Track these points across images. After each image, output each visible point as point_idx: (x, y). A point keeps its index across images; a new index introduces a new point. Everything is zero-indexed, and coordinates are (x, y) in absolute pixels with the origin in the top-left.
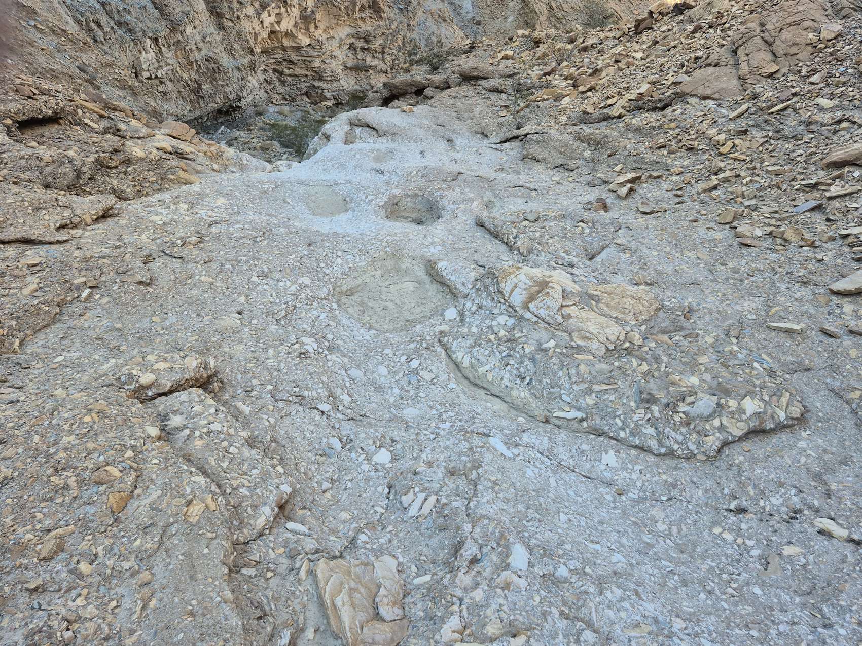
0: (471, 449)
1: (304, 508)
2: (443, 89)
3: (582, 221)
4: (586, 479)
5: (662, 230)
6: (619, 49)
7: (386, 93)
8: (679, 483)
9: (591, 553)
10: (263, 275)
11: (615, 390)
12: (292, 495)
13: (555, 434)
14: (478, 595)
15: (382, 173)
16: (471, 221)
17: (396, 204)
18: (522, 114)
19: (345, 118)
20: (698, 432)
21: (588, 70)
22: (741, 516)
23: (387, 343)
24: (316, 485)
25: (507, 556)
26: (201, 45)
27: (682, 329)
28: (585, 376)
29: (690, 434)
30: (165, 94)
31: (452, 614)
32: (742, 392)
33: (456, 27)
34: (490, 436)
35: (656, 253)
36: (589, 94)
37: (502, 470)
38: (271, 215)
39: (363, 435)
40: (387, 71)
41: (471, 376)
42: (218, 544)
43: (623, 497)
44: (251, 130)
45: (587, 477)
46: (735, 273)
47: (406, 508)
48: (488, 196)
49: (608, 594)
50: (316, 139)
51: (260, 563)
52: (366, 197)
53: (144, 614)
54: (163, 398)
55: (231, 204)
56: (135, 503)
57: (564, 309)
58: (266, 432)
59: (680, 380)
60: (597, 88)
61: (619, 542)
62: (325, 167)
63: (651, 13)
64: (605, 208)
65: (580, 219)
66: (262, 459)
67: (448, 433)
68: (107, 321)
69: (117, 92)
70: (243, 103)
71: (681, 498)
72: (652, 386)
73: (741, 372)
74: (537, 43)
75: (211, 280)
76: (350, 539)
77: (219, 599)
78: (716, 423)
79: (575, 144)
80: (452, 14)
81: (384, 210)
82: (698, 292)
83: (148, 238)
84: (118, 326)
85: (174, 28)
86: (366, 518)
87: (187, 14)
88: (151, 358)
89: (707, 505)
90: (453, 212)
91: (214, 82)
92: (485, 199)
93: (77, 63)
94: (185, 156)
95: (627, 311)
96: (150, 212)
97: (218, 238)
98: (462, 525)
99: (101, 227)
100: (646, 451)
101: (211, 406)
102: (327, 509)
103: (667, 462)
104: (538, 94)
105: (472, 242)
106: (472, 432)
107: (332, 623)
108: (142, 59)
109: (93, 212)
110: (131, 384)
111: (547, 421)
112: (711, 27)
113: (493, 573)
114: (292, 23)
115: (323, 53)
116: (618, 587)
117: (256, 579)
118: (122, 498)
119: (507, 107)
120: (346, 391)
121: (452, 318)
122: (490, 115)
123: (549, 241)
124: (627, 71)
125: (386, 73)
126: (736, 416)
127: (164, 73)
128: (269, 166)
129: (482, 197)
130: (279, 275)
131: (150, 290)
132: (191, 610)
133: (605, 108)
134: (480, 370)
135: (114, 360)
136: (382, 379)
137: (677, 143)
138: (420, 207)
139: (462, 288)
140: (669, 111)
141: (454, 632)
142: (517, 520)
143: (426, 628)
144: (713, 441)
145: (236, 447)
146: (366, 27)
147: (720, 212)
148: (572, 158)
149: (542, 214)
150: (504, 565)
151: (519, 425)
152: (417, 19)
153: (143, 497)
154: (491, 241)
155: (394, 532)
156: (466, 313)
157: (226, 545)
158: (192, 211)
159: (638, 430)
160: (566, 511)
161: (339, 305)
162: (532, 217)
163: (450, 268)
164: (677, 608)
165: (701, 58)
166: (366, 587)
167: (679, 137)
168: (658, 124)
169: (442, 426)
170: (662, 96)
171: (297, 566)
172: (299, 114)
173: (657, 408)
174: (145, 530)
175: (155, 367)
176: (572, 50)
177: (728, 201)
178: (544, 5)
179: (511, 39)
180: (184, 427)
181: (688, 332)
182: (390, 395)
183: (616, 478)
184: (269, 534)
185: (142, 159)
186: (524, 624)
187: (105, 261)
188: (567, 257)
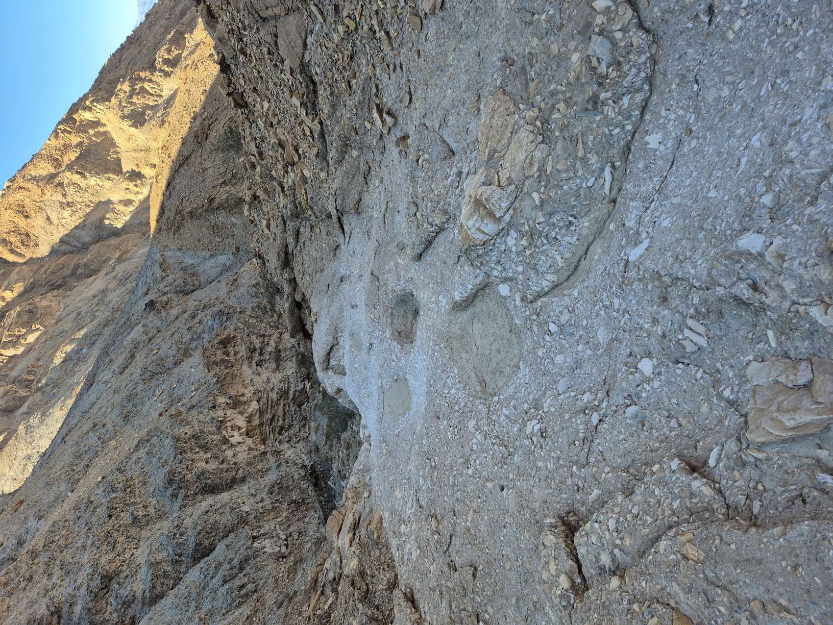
0: (640, 280)
1: (695, 447)
2: (296, 284)
3: (417, 161)
4: (674, 166)
5: (427, 85)
6: (260, 123)
7: (300, 336)
8: (680, 72)
9: (750, 167)
10: (467, 463)
11: (583, 135)
12: (681, 457)
13: (627, 194)
14: (789, 286)
15: (371, 344)
16: (416, 265)
17: (400, 333)
18: (318, 214)
19: (322, 374)
20: (628, 53)
21: (279, 152)
22: (716, 11)
23: (533, 352)
24: (674, 433)
25: (750, 254)
26: (258, 498)
27: (523, 68)
28: (569, 163)
29: (630, 61)
30: (300, 533)
31: (807, 313)
32: (588, 10)
33: (242, 270)
34: (628, 260)
35: (449, 91)
36: (300, 151)
37: (662, 251)
38: (411, 449)
39: (624, 384)
40: (279, 333)
41: (567, 274)
42: (726, 535)
43: (694, 129)
44: (332, 458)
45: (672, 164)
46: (469, 16)
47: (699, 348)
48: (392, 248)
49: (793, 154)
50: (340, 401)
51: (748, 495)
52: (393, 361)
53: (794, 611)
54: (584, 569)
55: (401, 485)
56: (684, 608)
57: (502, 184)
58: (619, 476)
59: (575, 72)
60: (295, 144)
61: (740, 137)
62: (366, 395)
63: (229, 94)
64: (405, 138)
65: (415, 162)
66: (645, 484)
67: (624, 301)
68: (510, 610)
69: (299, 576)
70: (308, 463)
71: (695, 71)
72: (580, 98)
73: (568, 11)
74: (255, 197)
75: (471, 512)
76: (728, 406)
77: (781, 540)
78: (619, 35)
79: (346, 165)
80: (230, 273)
81: (405, 345)
82: (488, 51)
83: (432, 564)
84: (514, 600)
85: (244, 521)
86: (707, 388)
87: (233, 509)
88: (545, 576)
89: (704, 45)
90: (407, 281)
91: (291, 488)
92: (395, 250)
93: (275, 609)
94: (357, 521)
95: (505, 123)
96: (408, 560)
97: (433, 502)
98: (717, 296)
99: (423, 605)
100: (646, 104)
101: (592, 527)
102: (697, 425)
103: (658, 83)
104: (301, 198)
105: (436, 265)
106: (623, 277)
107: (812, 431)
108: (270, 551)
109: (409, 611)
110: (570, 597)
111: (614, 201)
112: (241, 40)
113: (767, 269)
114: (239, 416)
115: (265, 390)
116: (786, 143)
117: (764, 500)
118: (678, 619)
119: (312, 227)
120: (579, 396)
121: (508, 288)
122: (319, 242)
123: (436, 193)
124: (281, 117)
125: (281, 333)
126: (612, 16)
127: (282, 533)
128: (365, 445)
129: (393, 253)
130: (467, 450)
131: (481, 568)
132: (792, 568)
133: (313, 137)
134: (560, 265)
135: (547, 608)
136: (568, 360)
137: (346, 71)
138: (402, 312)
139: (480, 278)
140: (316, 79)
141: (826, 313)
142: (713, 240)
143: (822, 340)
144: (638, 38)
145: (633, 507)
146: (242, 350)
147: (410, 29)
148: (358, 168)
149: (410, 200)
150: (759, 258)
151: (617, 229)
152: (235, 305)
153: (678, 599)
154: (435, 248)
155: (723, 362)
156: (503, 275)
157: (728, 527)
158: (407, 522)
159: (625, 112)
160: (706, 189)
161: (495, 394)
162: (413, 209)
163: (461, 289)
164: (811, 83)
165: (269, 49)
166: (777, 394)
167: (341, 68)
168: (328, 89)
169: (616, 306)
170: (303, 85)
171: (752, 460)
172: (317, 413)
173: (603, 95)
174: (710, 601)
175: (554, 573)
176: (262, 166)
177: (400, 21)
178: (222, 190)
179: (252, 222)
180: (612, 553)
181: (527, 62)
182: (583, 354)
183: (673, 134)
184: (719, 483)
185: (360, 561)
186: (821, 243)
187: (454, 605)
188: (451, 178)
